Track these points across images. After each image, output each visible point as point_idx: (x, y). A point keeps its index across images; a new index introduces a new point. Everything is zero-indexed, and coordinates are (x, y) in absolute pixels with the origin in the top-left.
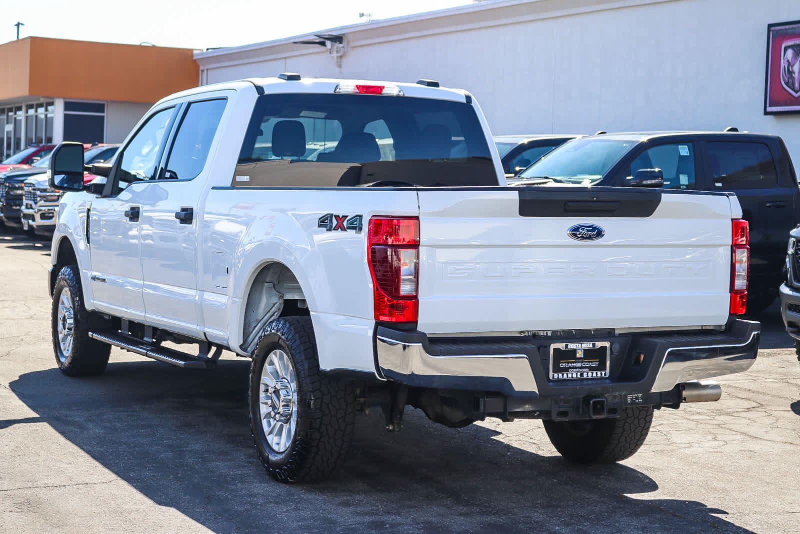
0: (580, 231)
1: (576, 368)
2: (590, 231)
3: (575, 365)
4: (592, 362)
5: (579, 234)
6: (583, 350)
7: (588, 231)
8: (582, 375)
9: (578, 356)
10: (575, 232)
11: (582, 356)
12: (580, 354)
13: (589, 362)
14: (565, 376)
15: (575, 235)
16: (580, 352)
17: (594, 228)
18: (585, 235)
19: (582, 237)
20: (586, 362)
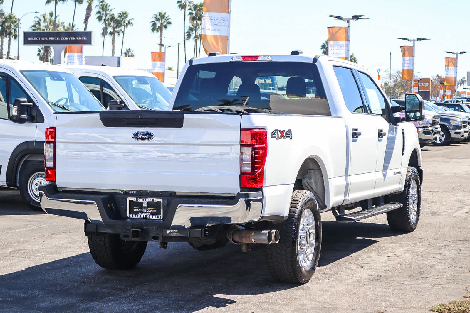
0: (138, 135)
1: (143, 212)
2: (144, 135)
3: (142, 210)
4: (152, 210)
5: (138, 137)
6: (147, 203)
7: (143, 135)
8: (146, 216)
9: (144, 205)
10: (135, 136)
11: (147, 206)
12: (145, 205)
13: (151, 209)
14: (137, 216)
15: (136, 138)
16: (145, 204)
17: (147, 134)
18: (141, 137)
19: (139, 139)
20: (149, 209)
